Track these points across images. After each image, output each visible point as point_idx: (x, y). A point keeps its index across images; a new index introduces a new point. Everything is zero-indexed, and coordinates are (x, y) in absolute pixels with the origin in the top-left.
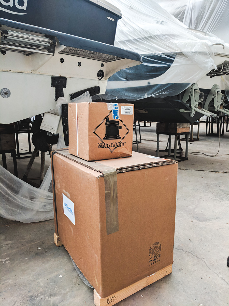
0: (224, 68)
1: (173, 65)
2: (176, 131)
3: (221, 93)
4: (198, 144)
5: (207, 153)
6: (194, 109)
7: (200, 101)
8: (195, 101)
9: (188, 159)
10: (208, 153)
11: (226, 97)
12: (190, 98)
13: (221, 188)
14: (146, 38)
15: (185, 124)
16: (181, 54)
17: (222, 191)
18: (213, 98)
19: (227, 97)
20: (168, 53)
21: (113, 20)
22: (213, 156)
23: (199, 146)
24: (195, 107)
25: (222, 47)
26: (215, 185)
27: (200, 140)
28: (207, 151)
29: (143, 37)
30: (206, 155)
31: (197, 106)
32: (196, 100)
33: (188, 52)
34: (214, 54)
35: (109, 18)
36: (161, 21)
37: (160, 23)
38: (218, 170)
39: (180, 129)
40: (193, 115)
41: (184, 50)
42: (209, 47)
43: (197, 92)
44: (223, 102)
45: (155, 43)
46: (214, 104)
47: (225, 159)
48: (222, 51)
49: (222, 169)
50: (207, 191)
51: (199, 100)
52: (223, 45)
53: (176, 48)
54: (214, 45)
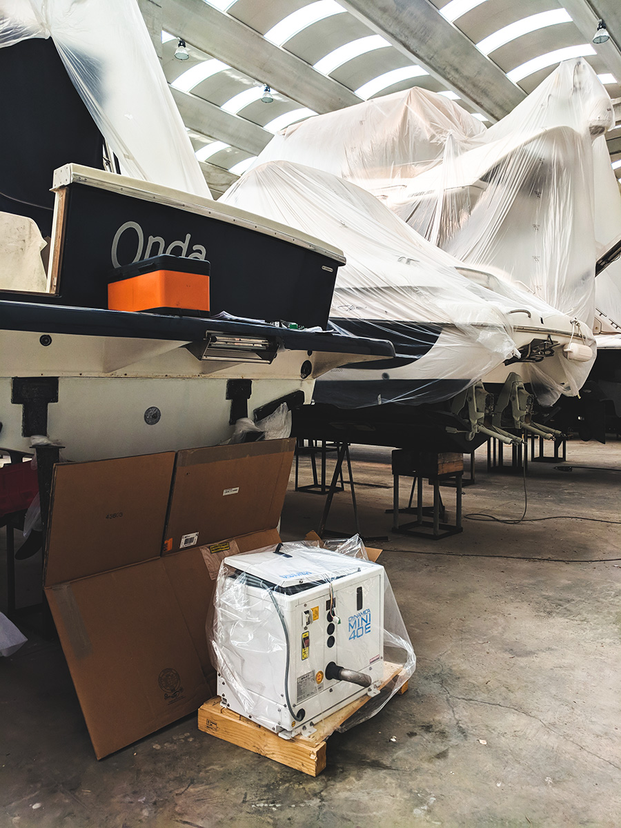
0: (531, 351)
1: (436, 345)
2: (437, 469)
3: (524, 391)
4: (475, 494)
5: (498, 515)
6: (477, 427)
7: (487, 412)
8: (478, 411)
9: (462, 531)
10: (503, 515)
11: (535, 399)
12: (467, 403)
13: (544, 593)
14: (378, 288)
15: (454, 454)
16: (452, 327)
17: (547, 598)
18: (510, 402)
19: (538, 400)
20: (425, 323)
21: (331, 270)
22: (516, 523)
23: (478, 499)
24: (478, 423)
25: (527, 315)
26: (531, 586)
27: (477, 484)
28: (497, 509)
29: (373, 286)
30: (498, 520)
31: (483, 422)
32: (480, 409)
33: (466, 325)
34: (514, 328)
35: (324, 268)
36: (407, 258)
37: (405, 260)
38: (531, 555)
39: (445, 466)
40: (472, 436)
41: (459, 320)
42: (503, 316)
43: (481, 393)
44: (530, 409)
45: (398, 302)
46: (514, 413)
47: (540, 530)
48: (526, 323)
49: (539, 554)
50: (518, 600)
51: (486, 408)
52: (528, 312)
53: (442, 315)
54: (512, 312)
